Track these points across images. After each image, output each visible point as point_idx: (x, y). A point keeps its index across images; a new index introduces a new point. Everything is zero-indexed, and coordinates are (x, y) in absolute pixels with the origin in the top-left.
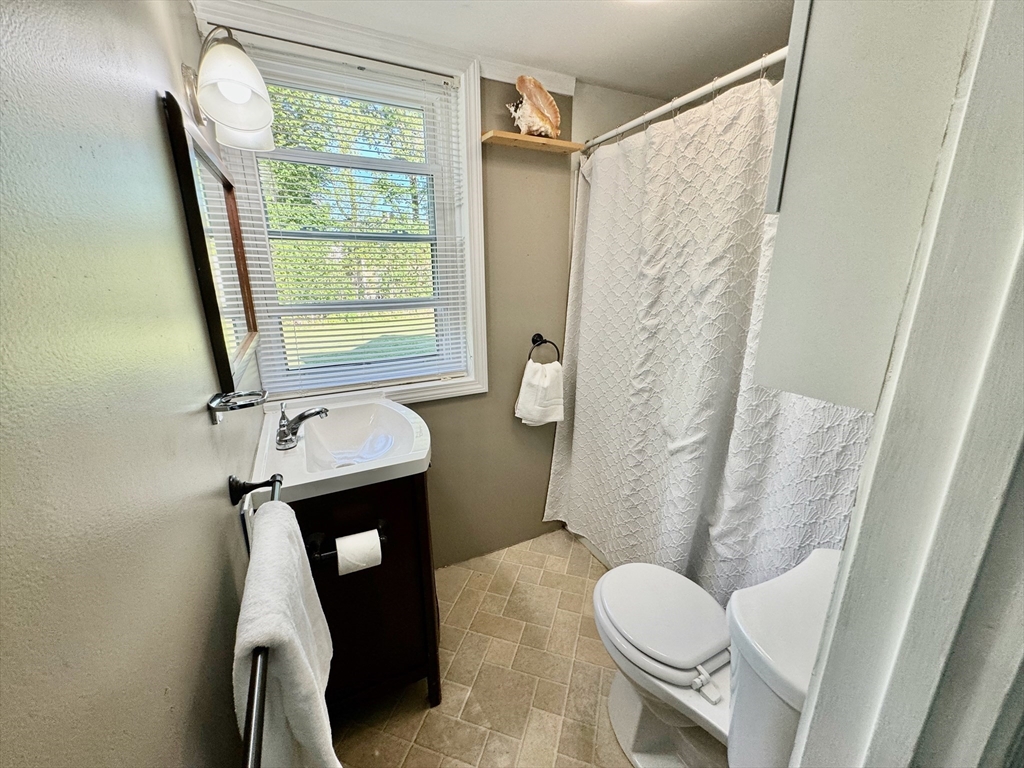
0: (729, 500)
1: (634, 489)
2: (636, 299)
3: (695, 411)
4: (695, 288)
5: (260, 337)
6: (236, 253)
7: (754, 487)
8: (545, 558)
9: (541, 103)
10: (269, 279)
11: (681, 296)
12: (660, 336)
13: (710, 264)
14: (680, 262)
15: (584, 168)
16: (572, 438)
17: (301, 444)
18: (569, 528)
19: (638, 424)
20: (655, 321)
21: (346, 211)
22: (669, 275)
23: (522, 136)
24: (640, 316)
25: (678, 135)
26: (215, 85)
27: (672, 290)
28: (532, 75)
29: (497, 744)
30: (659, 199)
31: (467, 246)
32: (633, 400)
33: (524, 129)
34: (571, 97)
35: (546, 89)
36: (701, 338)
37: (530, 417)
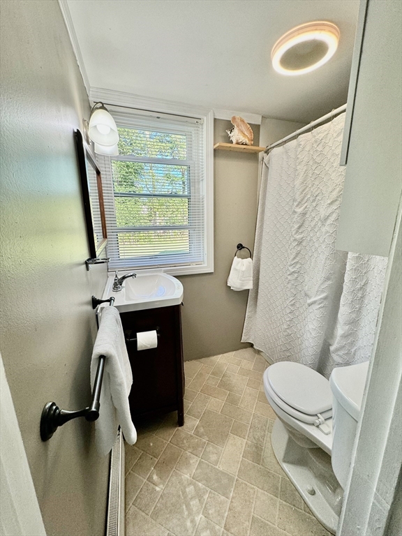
0: (340, 330)
1: (289, 325)
2: (291, 225)
3: (321, 282)
4: (322, 216)
5: (108, 241)
6: (100, 202)
7: (354, 323)
8: (241, 361)
9: (243, 128)
10: (113, 215)
11: (315, 222)
12: (304, 244)
13: (329, 204)
14: (314, 204)
15: (266, 160)
16: (257, 298)
17: (123, 290)
18: (255, 347)
19: (292, 290)
20: (301, 236)
21: (150, 189)
22: (309, 212)
23: (234, 145)
24: (294, 233)
25: (313, 139)
26: (95, 126)
27: (310, 219)
28: (239, 115)
29: (211, 448)
30: (303, 173)
31: (205, 200)
32: (289, 277)
33: (234, 142)
34: (259, 125)
35: (246, 122)
36: (325, 243)
37: (235, 286)
